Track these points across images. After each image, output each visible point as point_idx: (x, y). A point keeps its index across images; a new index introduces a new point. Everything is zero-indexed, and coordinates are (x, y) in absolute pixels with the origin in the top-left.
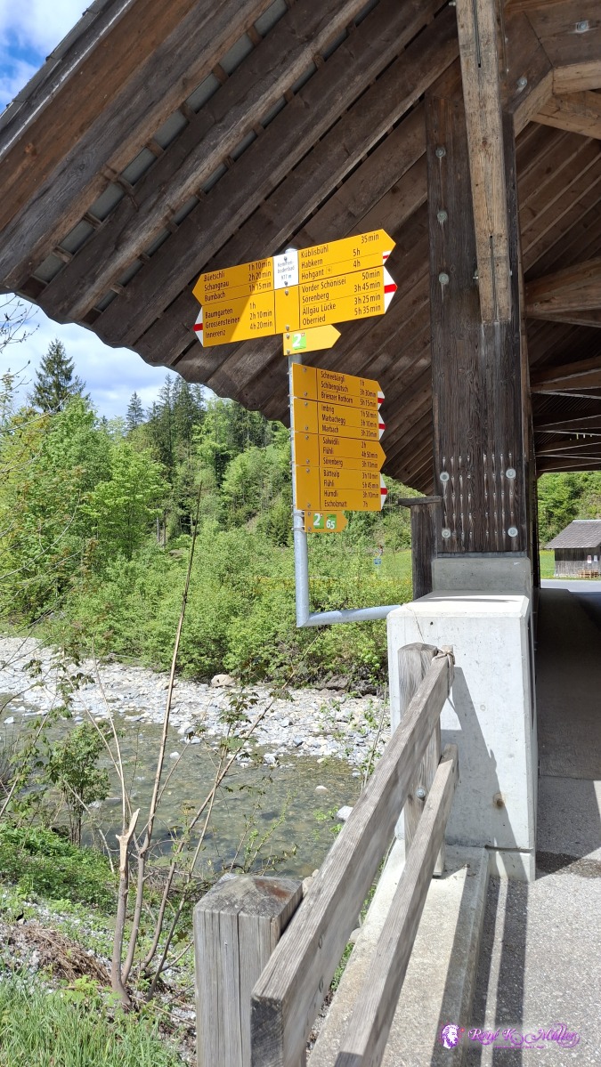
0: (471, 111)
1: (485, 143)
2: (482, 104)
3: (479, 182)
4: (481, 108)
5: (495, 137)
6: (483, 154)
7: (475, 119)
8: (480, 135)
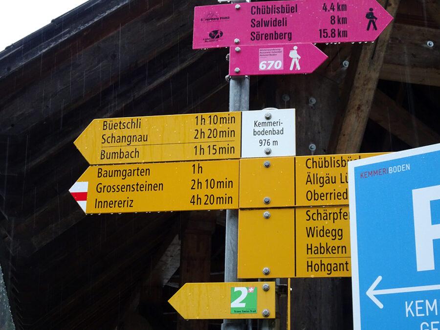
0: (357, 85)
1: (359, 108)
2: (365, 83)
3: (346, 134)
4: (364, 85)
5: (367, 106)
6: (355, 116)
7: (357, 91)
8: (357, 103)
